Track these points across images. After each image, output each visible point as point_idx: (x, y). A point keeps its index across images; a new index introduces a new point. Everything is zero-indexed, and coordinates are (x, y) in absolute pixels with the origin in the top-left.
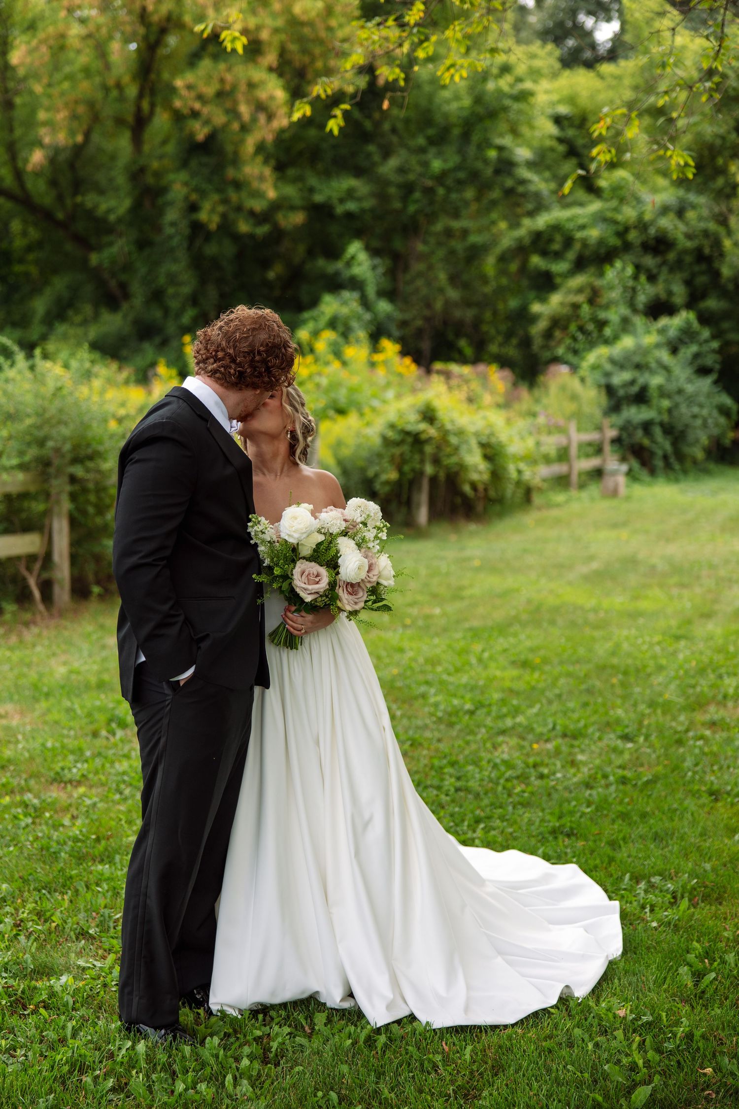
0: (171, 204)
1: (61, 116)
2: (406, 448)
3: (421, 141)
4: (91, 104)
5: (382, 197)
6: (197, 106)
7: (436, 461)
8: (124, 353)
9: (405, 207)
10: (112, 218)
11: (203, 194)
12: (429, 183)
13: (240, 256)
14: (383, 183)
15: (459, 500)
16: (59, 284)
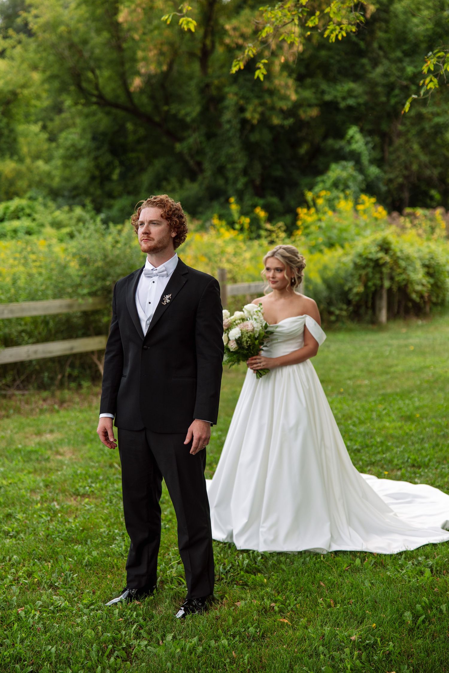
0: (227, 108)
1: (152, 54)
2: (369, 270)
3: (399, 54)
4: (172, 44)
5: (373, 94)
6: (240, 41)
7: (392, 278)
8: (200, 209)
9: (388, 100)
10: (188, 119)
11: (247, 100)
12: (405, 83)
13: (275, 139)
14: (373, 84)
15: (410, 305)
16: (158, 164)
